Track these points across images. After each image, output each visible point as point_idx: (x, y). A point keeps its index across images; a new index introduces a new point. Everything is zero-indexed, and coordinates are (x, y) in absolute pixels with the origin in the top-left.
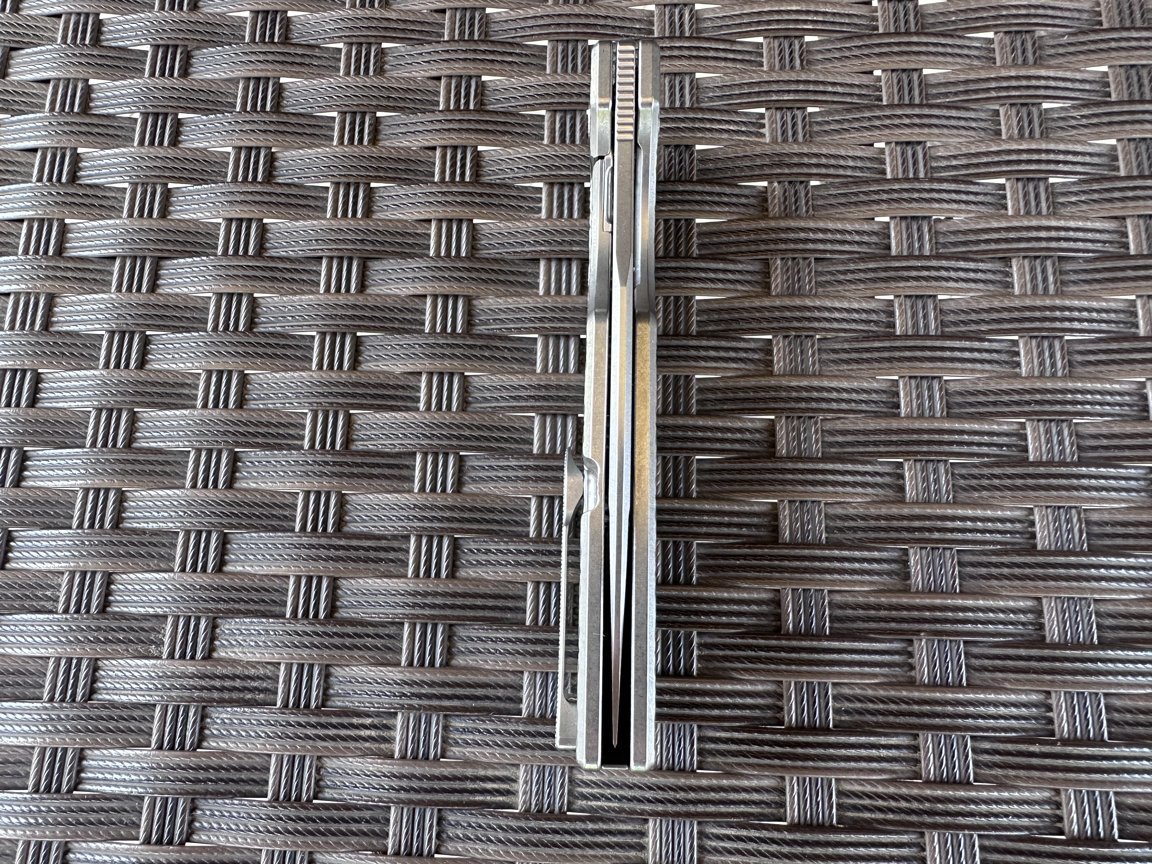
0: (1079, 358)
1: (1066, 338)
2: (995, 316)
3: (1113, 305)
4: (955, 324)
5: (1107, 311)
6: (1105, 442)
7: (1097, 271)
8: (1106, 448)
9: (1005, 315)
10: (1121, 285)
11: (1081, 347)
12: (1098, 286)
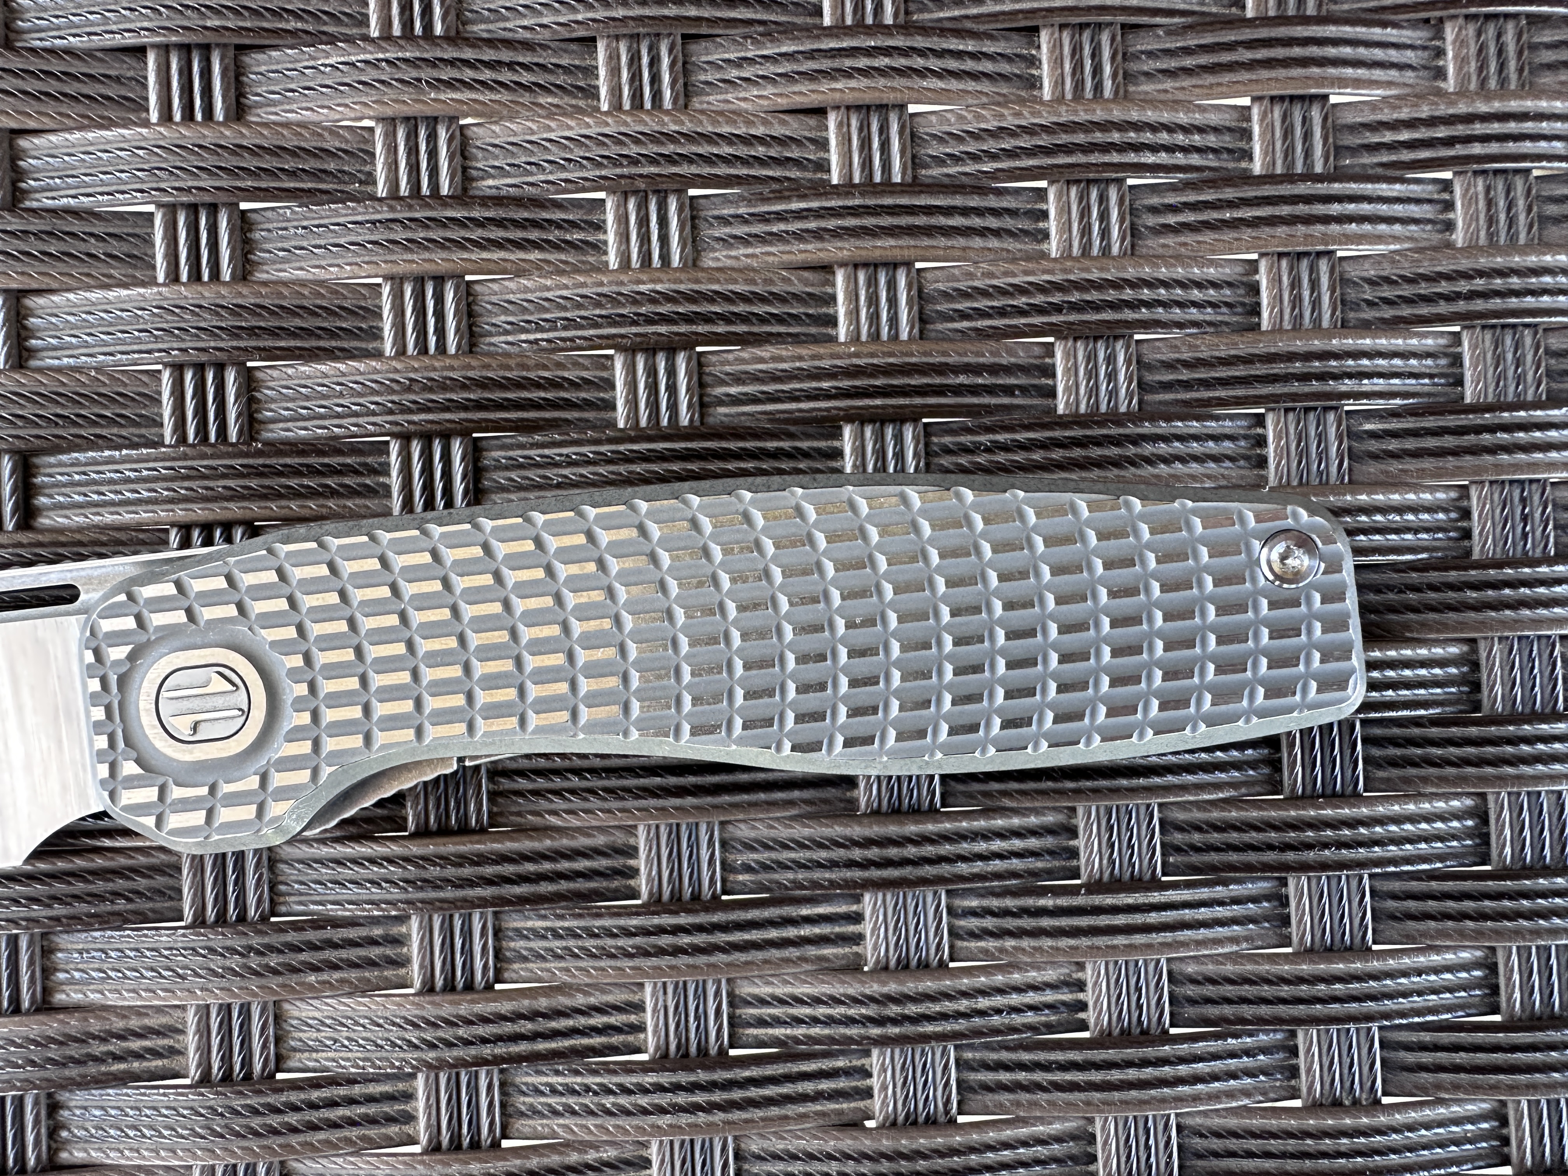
0: (1151, 220)
1: (1130, 182)
2: (1008, 144)
3: (1213, 119)
4: (939, 161)
5: (1200, 130)
6: (1185, 375)
7: (1187, 51)
8: (1187, 385)
9: (1025, 142)
10: (1227, 78)
11: (1155, 200)
12: (1187, 82)
